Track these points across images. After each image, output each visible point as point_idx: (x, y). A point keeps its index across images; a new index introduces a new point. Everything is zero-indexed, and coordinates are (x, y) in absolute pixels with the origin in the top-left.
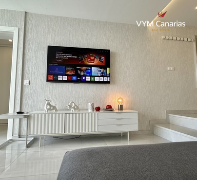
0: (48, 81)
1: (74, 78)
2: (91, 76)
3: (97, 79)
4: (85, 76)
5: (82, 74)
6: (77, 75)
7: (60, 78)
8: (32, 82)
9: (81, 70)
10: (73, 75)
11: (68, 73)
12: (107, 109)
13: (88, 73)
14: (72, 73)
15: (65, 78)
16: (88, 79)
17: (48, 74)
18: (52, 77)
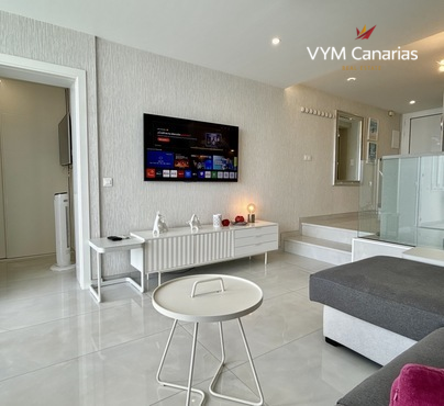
0: (147, 179)
1: (188, 174)
2: (212, 170)
3: (220, 175)
4: (204, 171)
5: (200, 167)
6: (192, 168)
7: (166, 174)
8: (116, 181)
9: (198, 160)
10: (186, 169)
11: (179, 165)
12: (237, 222)
13: (208, 165)
14: (185, 165)
15: (174, 173)
16: (208, 175)
17: (147, 166)
18: (152, 171)
